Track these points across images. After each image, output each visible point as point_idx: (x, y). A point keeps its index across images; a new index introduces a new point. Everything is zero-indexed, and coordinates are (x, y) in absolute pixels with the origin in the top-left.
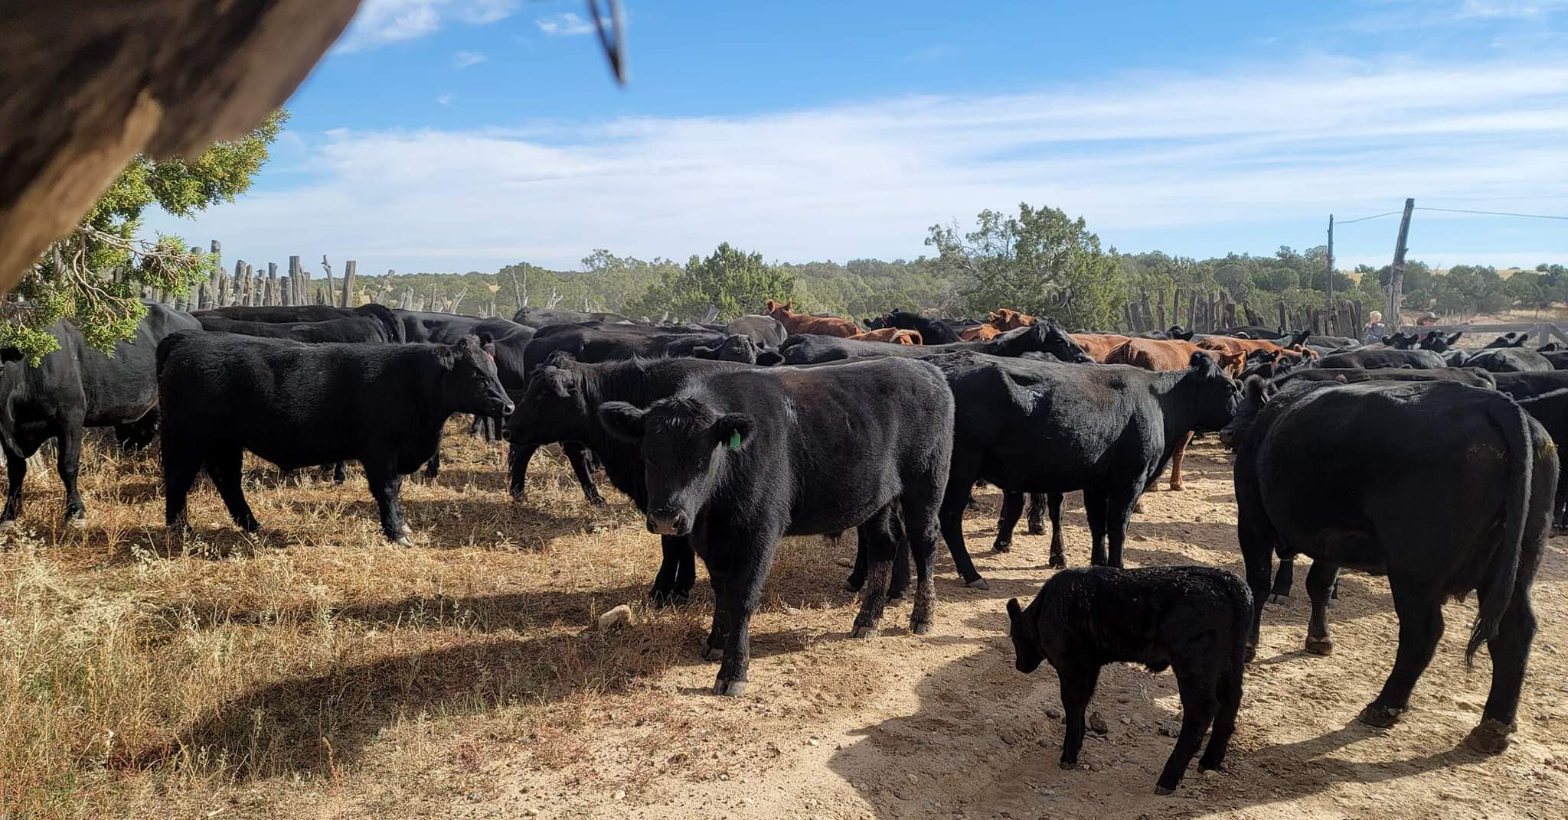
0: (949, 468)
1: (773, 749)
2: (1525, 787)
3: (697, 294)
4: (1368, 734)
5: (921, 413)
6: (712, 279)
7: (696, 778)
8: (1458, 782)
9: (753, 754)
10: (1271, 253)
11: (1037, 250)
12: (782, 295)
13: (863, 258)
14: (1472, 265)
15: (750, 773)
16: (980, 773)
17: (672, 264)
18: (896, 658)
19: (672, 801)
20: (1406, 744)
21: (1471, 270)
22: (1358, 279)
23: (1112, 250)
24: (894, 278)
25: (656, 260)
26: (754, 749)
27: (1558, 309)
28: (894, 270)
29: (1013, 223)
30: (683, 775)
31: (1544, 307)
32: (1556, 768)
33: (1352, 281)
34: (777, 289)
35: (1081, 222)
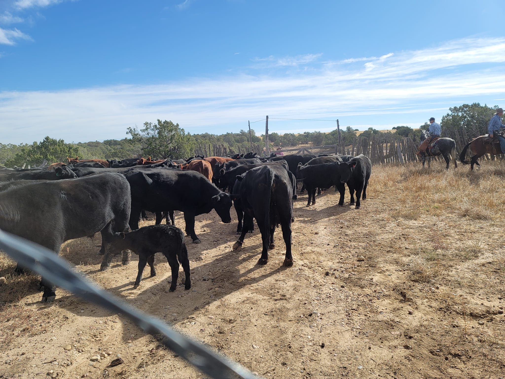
0: (130, 207)
1: (65, 318)
2: (296, 273)
3: (38, 156)
4: (259, 267)
5: (119, 190)
6: (43, 150)
7: (32, 335)
8: (280, 276)
9: (57, 321)
10: (238, 132)
11: (165, 134)
12: (74, 154)
13: (109, 139)
14: (289, 133)
15: (55, 328)
16: (145, 307)
17: (28, 145)
18: (117, 275)
19: (21, 346)
20: (269, 268)
21: (289, 134)
22: (262, 138)
23: (189, 133)
24: (122, 145)
25: (21, 144)
26: (58, 319)
27: (310, 144)
28: (121, 143)
29: (156, 126)
30: (27, 335)
31: (307, 143)
32: (304, 266)
33: (260, 139)
34: (72, 152)
35: (178, 125)
